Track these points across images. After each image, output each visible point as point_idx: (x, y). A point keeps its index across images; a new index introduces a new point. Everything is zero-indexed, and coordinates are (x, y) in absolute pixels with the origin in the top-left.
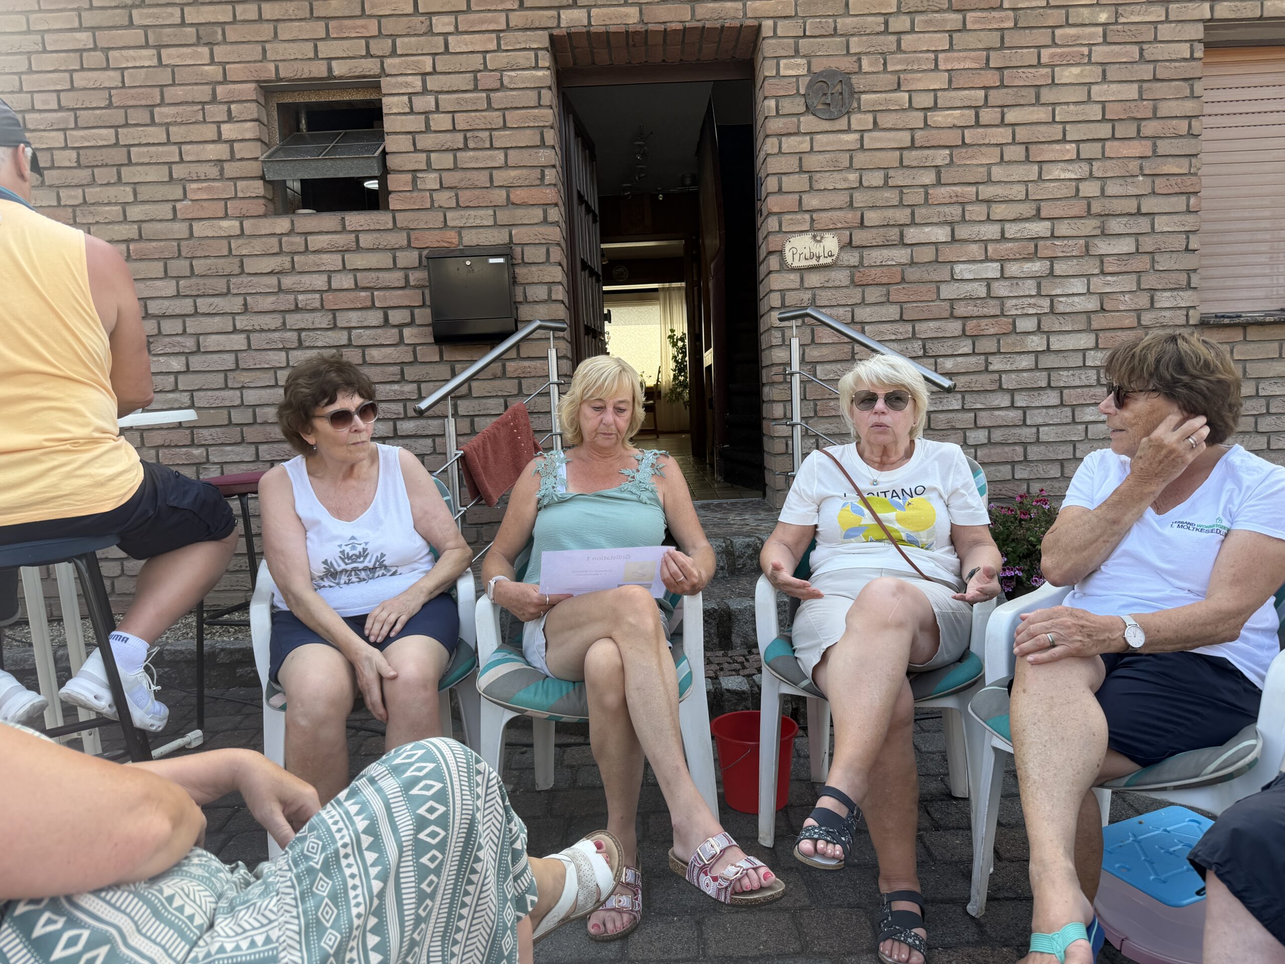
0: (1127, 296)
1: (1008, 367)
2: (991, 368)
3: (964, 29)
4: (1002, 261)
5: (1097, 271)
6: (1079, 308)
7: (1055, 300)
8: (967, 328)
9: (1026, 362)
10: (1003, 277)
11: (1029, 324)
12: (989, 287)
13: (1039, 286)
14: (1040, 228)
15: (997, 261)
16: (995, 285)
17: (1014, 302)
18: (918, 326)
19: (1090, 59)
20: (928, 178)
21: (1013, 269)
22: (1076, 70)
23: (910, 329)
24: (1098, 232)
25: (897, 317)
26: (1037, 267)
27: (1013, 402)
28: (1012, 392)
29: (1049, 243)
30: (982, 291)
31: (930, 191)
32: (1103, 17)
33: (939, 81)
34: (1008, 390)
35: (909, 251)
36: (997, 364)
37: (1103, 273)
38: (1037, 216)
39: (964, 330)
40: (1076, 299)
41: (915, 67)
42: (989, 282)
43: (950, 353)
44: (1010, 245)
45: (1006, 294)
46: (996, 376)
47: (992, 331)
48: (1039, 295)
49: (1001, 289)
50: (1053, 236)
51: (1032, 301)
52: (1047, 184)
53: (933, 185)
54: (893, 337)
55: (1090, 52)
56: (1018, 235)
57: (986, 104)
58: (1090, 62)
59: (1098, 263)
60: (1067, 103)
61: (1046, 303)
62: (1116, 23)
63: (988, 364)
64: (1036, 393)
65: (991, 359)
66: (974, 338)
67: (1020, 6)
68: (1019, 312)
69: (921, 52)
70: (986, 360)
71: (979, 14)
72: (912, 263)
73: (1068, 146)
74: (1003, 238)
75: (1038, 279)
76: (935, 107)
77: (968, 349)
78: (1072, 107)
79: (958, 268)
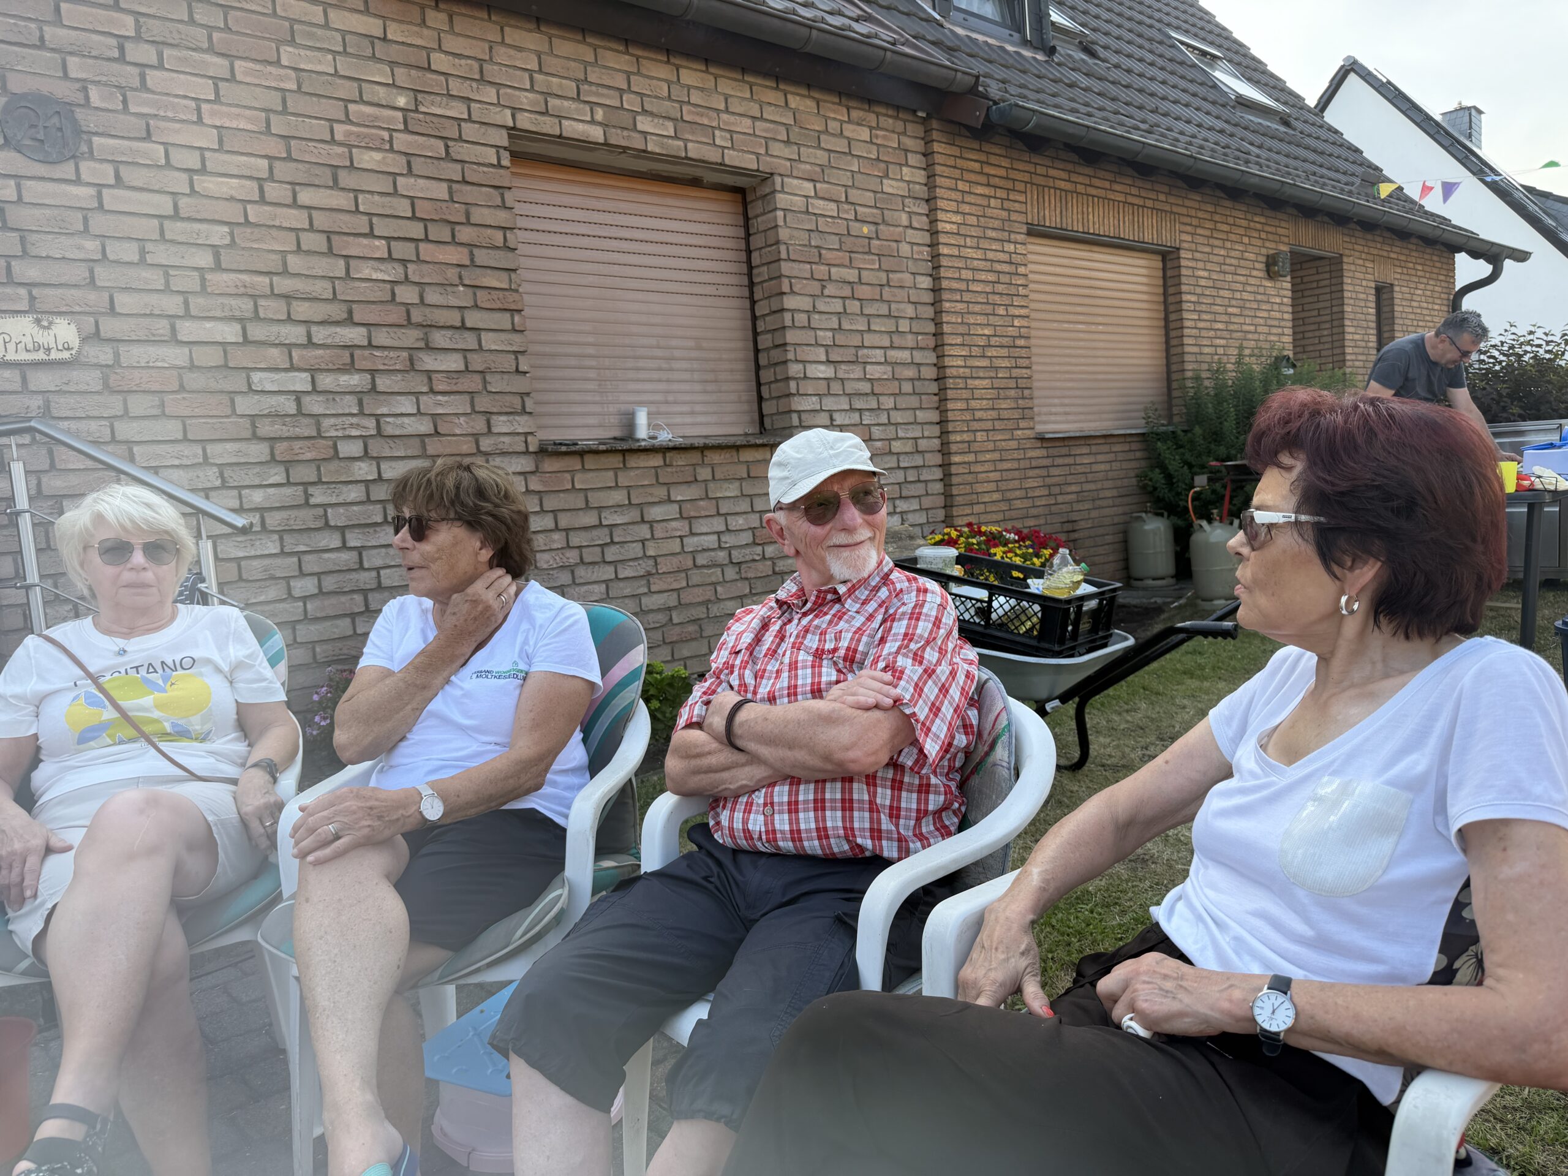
0: (462, 419)
1: (334, 500)
2: (312, 501)
3: (232, 79)
4: (313, 371)
5: (425, 389)
6: (409, 430)
7: (382, 420)
8: (277, 452)
9: (355, 493)
10: (315, 390)
11: (352, 449)
12: (298, 401)
13: (360, 403)
14: (355, 335)
15: (306, 370)
16: (306, 400)
17: (332, 421)
18: (210, 448)
19: (391, 146)
20: (205, 259)
21: (326, 381)
22: (377, 156)
23: (200, 452)
24: (422, 344)
25: (180, 436)
26: (355, 380)
27: (344, 542)
28: (342, 530)
29: (367, 353)
30: (291, 407)
31: (208, 276)
32: (401, 101)
33: (206, 139)
34: (336, 528)
35: (186, 350)
36: (319, 496)
37: (432, 391)
38: (350, 320)
39: (272, 454)
40: (406, 420)
41: (170, 114)
42: (298, 396)
43: (257, 482)
44: (320, 352)
45: (321, 411)
46: (320, 511)
47: (309, 456)
48: (361, 413)
49: (315, 406)
50: (370, 345)
51: (354, 420)
52: (357, 284)
53: (211, 270)
54: (177, 462)
55: (391, 137)
56: (329, 341)
57: (271, 178)
58: (391, 150)
59: (426, 380)
60: (371, 192)
61: (371, 423)
62: (416, 111)
63: (307, 496)
64: (371, 530)
65: (311, 490)
66: (288, 464)
67: (302, 66)
68: (340, 434)
69: (177, 96)
70: (306, 492)
71: (251, 65)
72: (192, 367)
73: (377, 243)
74: (310, 343)
75: (359, 395)
76: (203, 170)
77: (280, 478)
78: (377, 198)
79: (256, 377)
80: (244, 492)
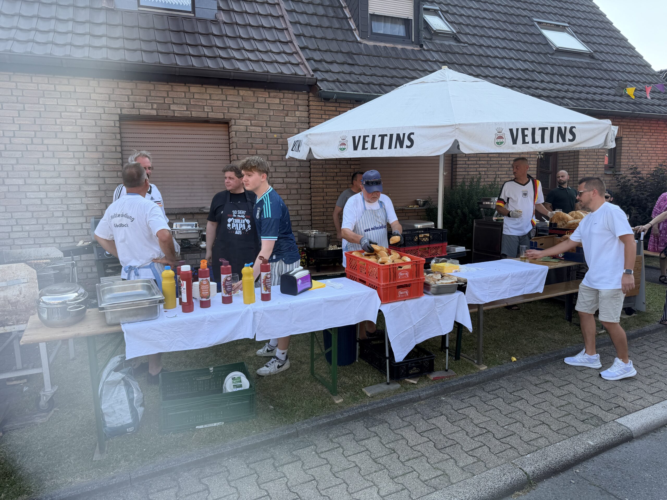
80: (23, 226)
